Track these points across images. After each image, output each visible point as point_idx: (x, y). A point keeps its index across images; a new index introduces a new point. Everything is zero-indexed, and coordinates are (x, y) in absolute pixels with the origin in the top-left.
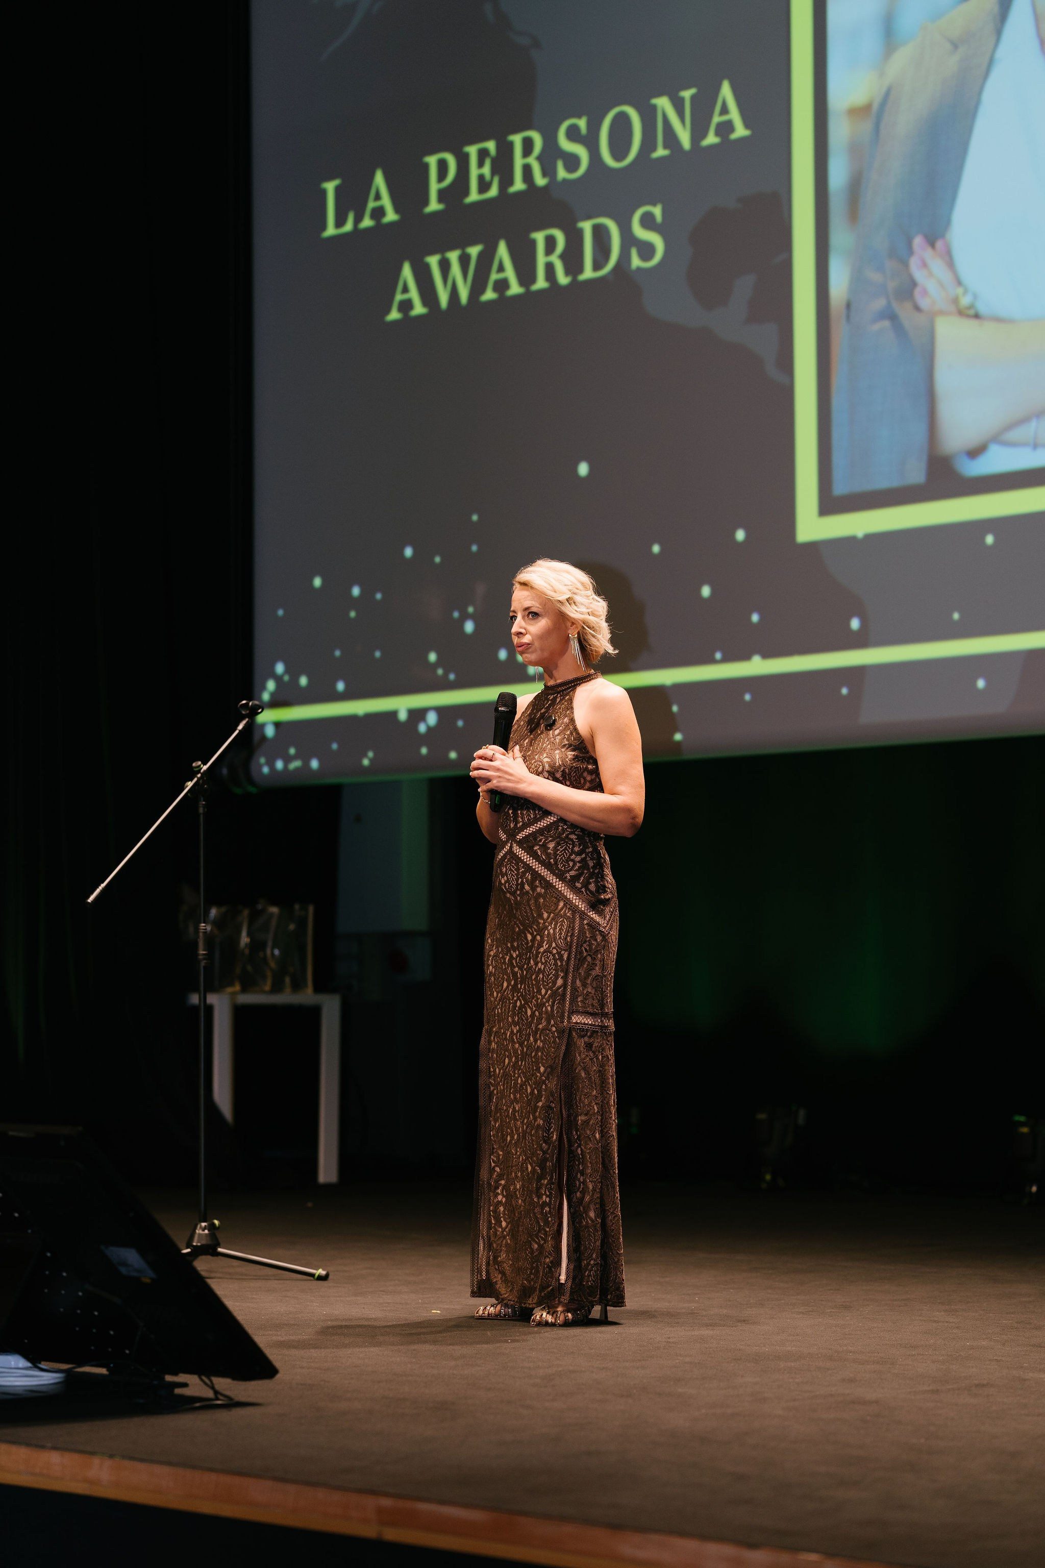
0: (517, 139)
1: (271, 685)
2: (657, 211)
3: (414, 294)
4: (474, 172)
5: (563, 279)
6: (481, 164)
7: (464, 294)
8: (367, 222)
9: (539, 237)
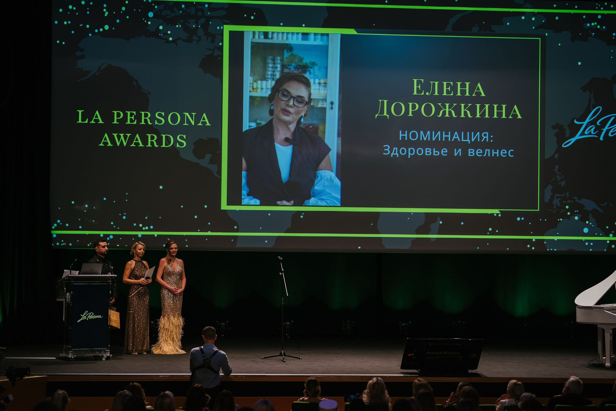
0: (143, 113)
1: (55, 225)
2: (185, 136)
3: (108, 141)
4: (129, 118)
5: (156, 146)
6: (131, 116)
7: (125, 144)
8: (93, 122)
9: (149, 135)
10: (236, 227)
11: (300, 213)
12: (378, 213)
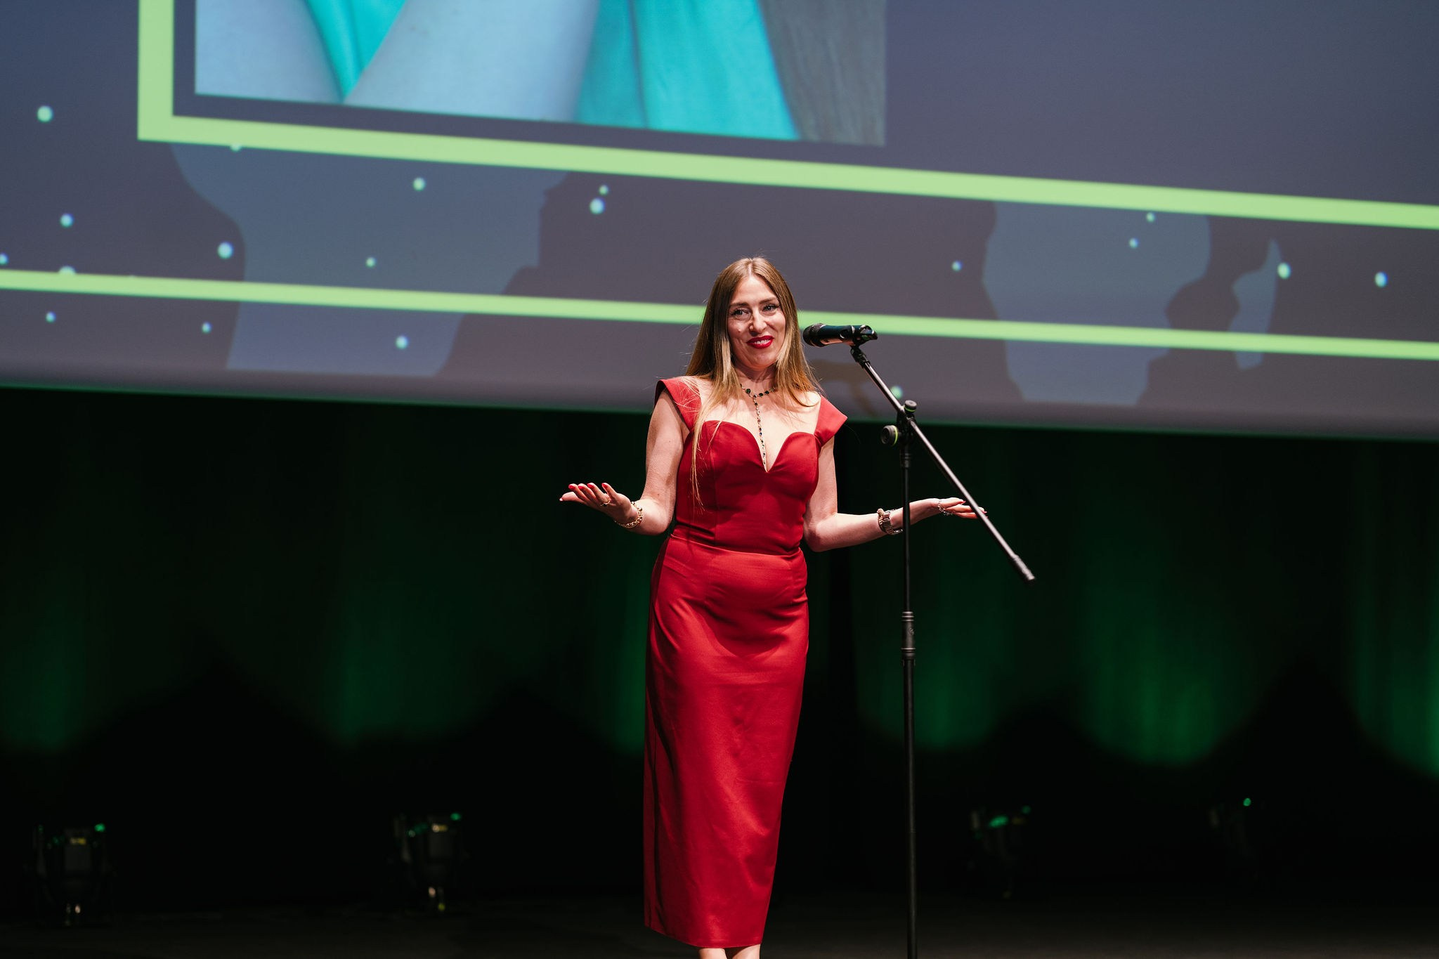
10: (225, 251)
11: (585, 183)
12: (985, 209)
